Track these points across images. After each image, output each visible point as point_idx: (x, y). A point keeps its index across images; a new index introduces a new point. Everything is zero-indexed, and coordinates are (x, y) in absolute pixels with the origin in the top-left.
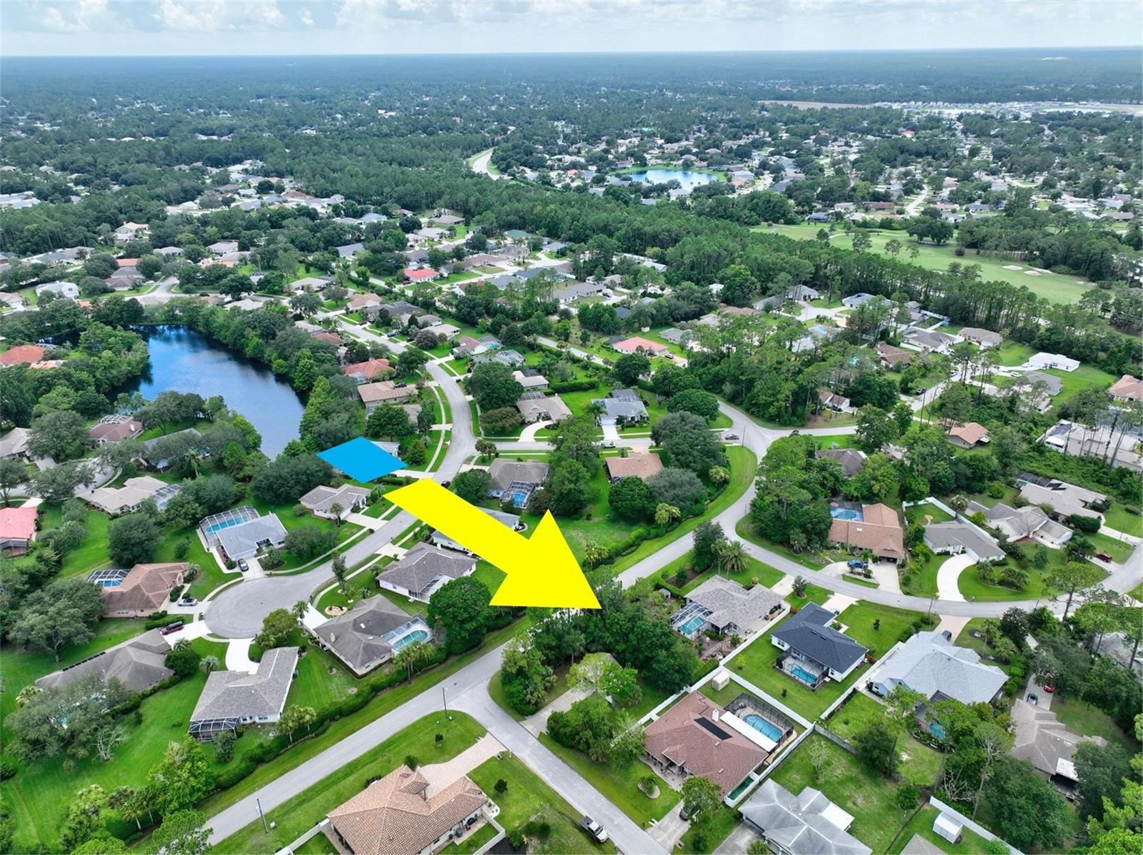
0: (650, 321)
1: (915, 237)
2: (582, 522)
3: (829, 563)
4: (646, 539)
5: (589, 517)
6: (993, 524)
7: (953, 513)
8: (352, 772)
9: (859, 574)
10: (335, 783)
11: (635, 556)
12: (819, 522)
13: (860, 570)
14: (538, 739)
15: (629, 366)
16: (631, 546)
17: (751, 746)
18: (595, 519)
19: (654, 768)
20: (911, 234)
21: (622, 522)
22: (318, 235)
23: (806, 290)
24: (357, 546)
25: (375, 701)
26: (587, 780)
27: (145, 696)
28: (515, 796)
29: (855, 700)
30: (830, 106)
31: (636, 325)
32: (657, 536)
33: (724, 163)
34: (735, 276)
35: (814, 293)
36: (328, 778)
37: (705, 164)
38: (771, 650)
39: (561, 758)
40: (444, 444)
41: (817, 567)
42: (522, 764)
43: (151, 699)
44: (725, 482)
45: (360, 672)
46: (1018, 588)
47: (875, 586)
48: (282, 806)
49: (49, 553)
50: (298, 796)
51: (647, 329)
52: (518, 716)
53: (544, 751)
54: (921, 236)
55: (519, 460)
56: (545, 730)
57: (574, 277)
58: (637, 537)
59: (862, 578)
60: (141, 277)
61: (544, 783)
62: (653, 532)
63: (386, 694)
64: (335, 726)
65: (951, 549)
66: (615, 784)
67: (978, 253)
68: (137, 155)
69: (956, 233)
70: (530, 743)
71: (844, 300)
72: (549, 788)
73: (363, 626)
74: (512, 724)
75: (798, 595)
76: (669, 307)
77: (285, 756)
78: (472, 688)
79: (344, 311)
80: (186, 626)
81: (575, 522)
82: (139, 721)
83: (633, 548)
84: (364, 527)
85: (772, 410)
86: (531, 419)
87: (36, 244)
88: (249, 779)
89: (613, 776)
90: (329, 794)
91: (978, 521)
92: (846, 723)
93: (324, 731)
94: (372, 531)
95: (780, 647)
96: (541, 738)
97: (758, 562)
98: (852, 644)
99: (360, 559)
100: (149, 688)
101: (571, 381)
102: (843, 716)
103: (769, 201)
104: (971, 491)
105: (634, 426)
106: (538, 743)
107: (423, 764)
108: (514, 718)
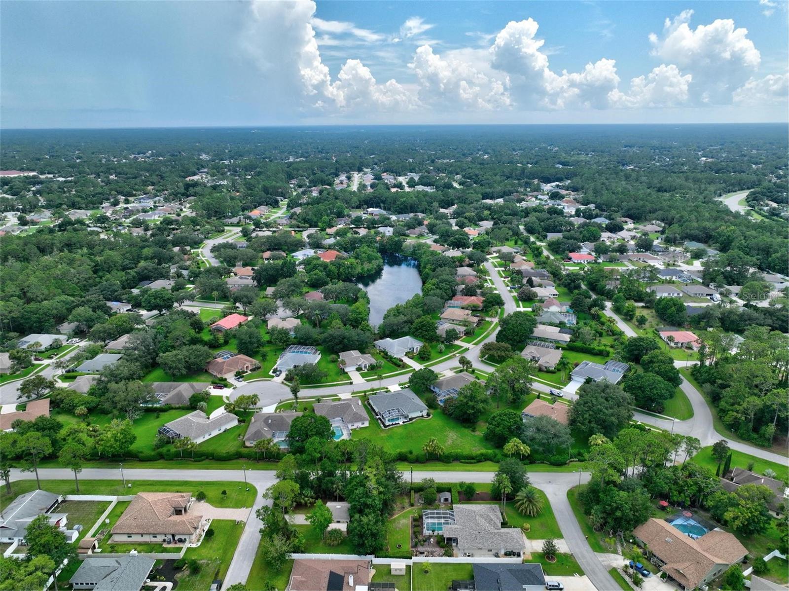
2: (467, 431)
3: (615, 553)
4: (491, 460)
5: (473, 430)
8: (182, 485)
9: (630, 576)
10: (171, 485)
13: (632, 572)
15: (636, 346)
16: (473, 459)
18: (475, 433)
25: (235, 461)
26: (254, 564)
27: (172, 408)
28: (214, 545)
31: (702, 324)
36: (172, 481)
40: (454, 355)
41: (598, 548)
42: (241, 534)
43: (174, 411)
45: (247, 444)
48: (144, 481)
49: (220, 336)
50: (153, 481)
51: (712, 330)
57: (701, 281)
58: (482, 455)
59: (628, 580)
60: (427, 231)
61: (235, 550)
62: (500, 457)
63: (242, 461)
64: (207, 461)
66: (261, 577)
73: (270, 421)
75: (548, 557)
77: (174, 462)
79: (503, 269)
80: (225, 389)
81: (463, 429)
82: (158, 417)
84: (351, 380)
85: (728, 419)
88: (152, 462)
89: (266, 573)
90: (161, 488)
93: (199, 461)
94: (351, 384)
97: (554, 518)
99: (327, 394)
100: (177, 406)
101: (592, 345)
107: (208, 501)
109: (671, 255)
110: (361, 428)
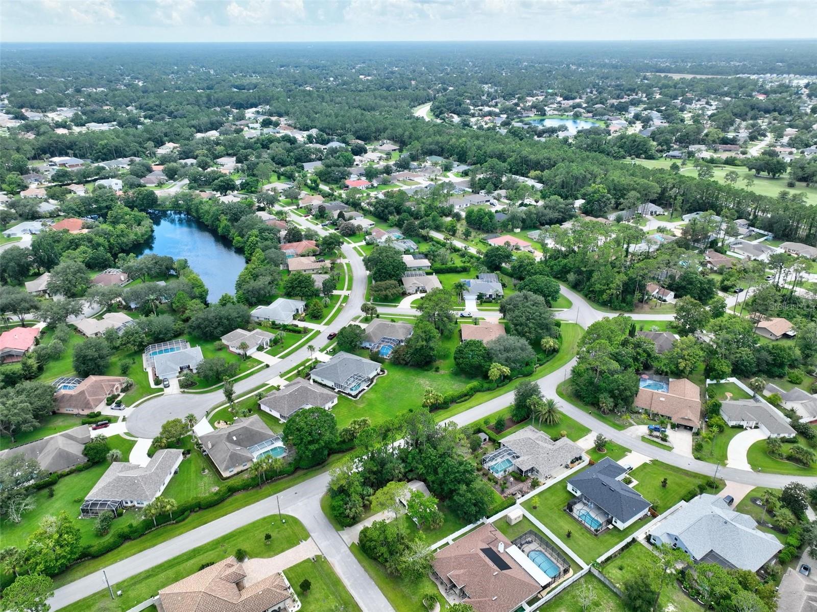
0: (521, 224)
1: (754, 171)
2: (432, 374)
3: (631, 425)
4: (479, 391)
5: (437, 370)
6: (788, 406)
7: (751, 393)
8: (195, 556)
9: (657, 437)
10: (179, 563)
11: (467, 404)
12: (625, 389)
13: (657, 434)
14: (350, 548)
15: (495, 255)
16: (466, 395)
17: (527, 580)
18: (442, 372)
19: (440, 587)
20: (750, 169)
21: (463, 376)
22: (292, 154)
23: (653, 207)
24: (254, 376)
25: (230, 499)
26: (381, 589)
27: (62, 476)
28: (317, 596)
29: (633, 549)
30: (698, 77)
31: (510, 227)
32: (489, 389)
33: (605, 115)
34: (595, 192)
35: (659, 210)
36: (175, 559)
37: (591, 115)
38: (565, 495)
39: (364, 567)
40: (341, 305)
41: (621, 427)
42: (331, 568)
43: (67, 479)
44: (554, 351)
45: (225, 474)
46: (805, 464)
47: (670, 449)
48: (132, 578)
49: (32, 362)
50: (148, 571)
51: (518, 230)
52: (339, 526)
53: (352, 559)
54: (758, 171)
55: (393, 321)
56: (356, 541)
57: (471, 190)
58: (471, 389)
59: (659, 440)
60: (166, 178)
61: (344, 587)
62: (486, 385)
63: (239, 496)
64: (193, 516)
65: (744, 424)
66: (404, 596)
67: (808, 185)
68: (188, 100)
69: (789, 170)
70: (342, 551)
71: (684, 216)
72: (347, 592)
73: (235, 438)
74: (333, 533)
75: (599, 450)
76: (537, 214)
77: (149, 536)
78: (308, 498)
79: (295, 207)
80: (111, 425)
81: (426, 372)
82: (51, 495)
83: (467, 398)
84: (263, 362)
85: (605, 297)
86: (411, 291)
87: (105, 154)
88: (115, 551)
89: (404, 589)
90: (171, 573)
91: (774, 402)
92: (621, 569)
93: (184, 520)
94: (267, 366)
95: (574, 493)
96: (352, 548)
97: (570, 418)
98: (637, 498)
99: (253, 386)
100: (67, 470)
101: (450, 264)
102: (618, 562)
103: (634, 141)
104: (771, 375)
105: (491, 302)
106: (348, 551)
107: (251, 557)
108: (335, 528)
109: (429, 171)
110: (333, 407)
